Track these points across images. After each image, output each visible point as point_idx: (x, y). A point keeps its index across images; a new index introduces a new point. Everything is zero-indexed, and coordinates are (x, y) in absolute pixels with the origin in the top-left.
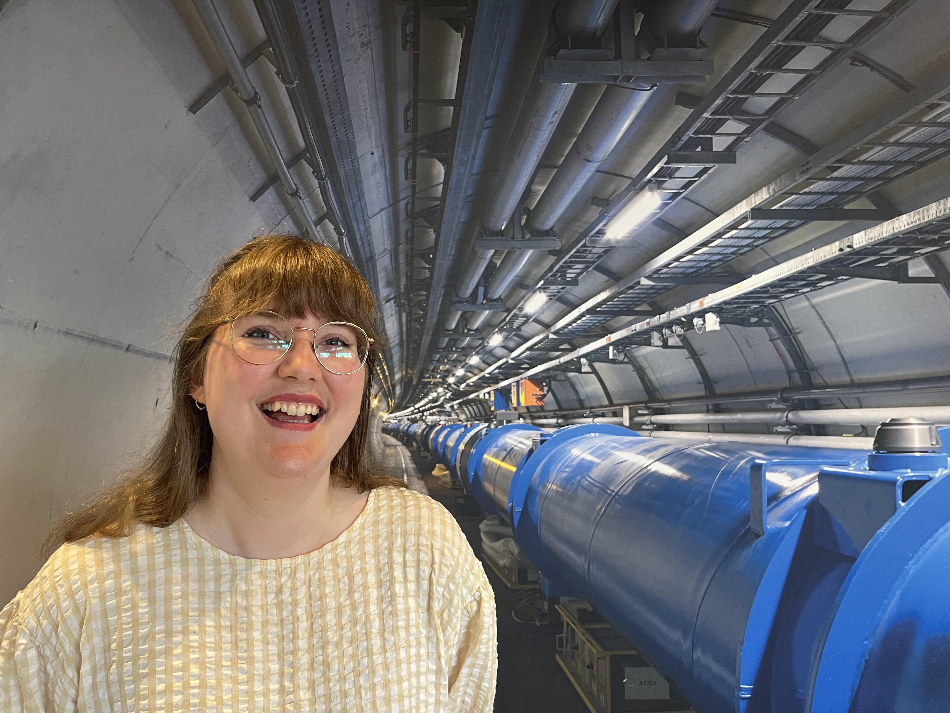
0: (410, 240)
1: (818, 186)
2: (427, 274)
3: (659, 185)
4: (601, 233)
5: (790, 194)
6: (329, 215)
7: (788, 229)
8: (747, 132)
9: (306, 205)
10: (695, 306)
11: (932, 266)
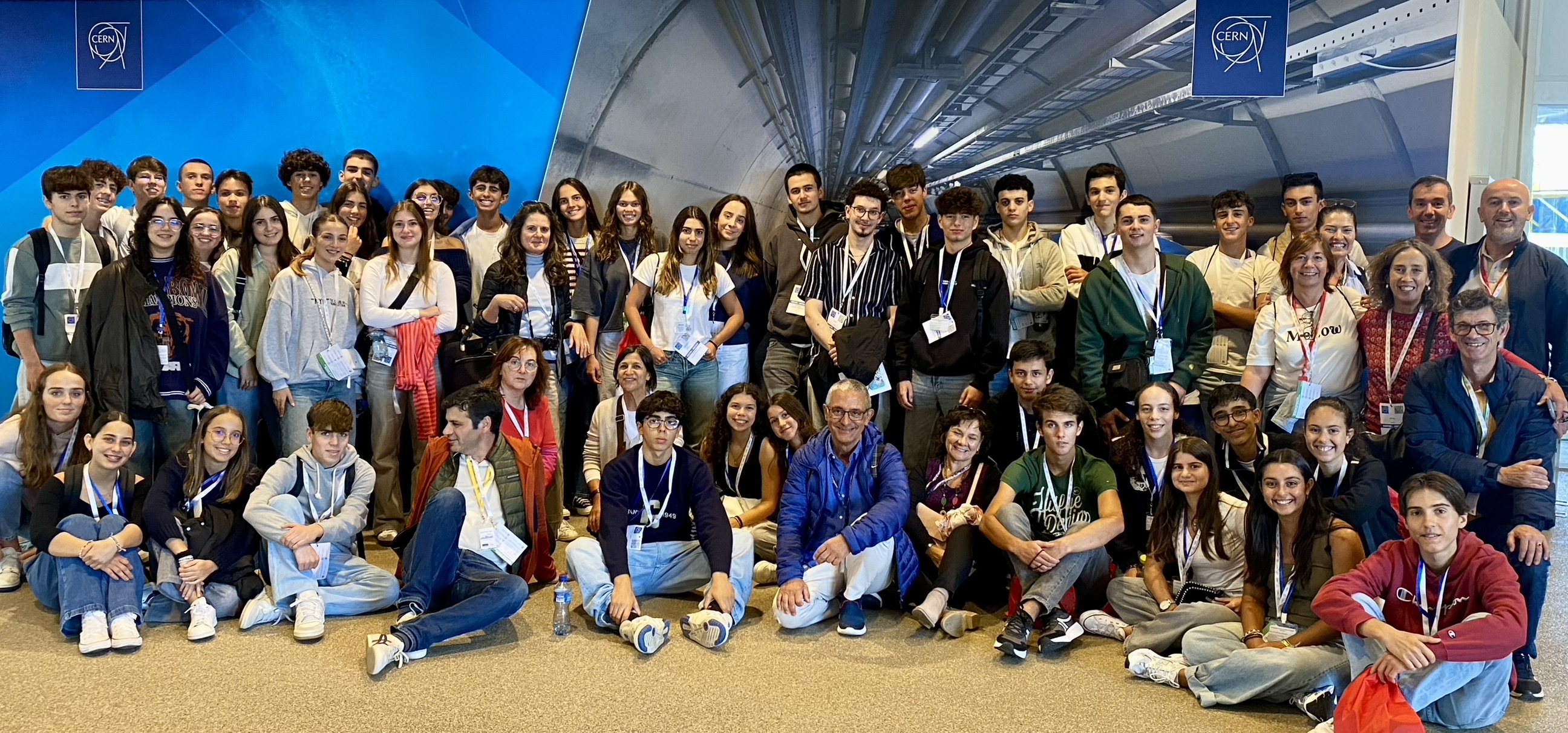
0: (830, 146)
1: (1007, 127)
2: (837, 160)
3: (938, 125)
4: (912, 145)
5: (994, 130)
6: (796, 134)
7: (992, 145)
8: (977, 102)
9: (786, 129)
10: (950, 178)
11: (1053, 163)
